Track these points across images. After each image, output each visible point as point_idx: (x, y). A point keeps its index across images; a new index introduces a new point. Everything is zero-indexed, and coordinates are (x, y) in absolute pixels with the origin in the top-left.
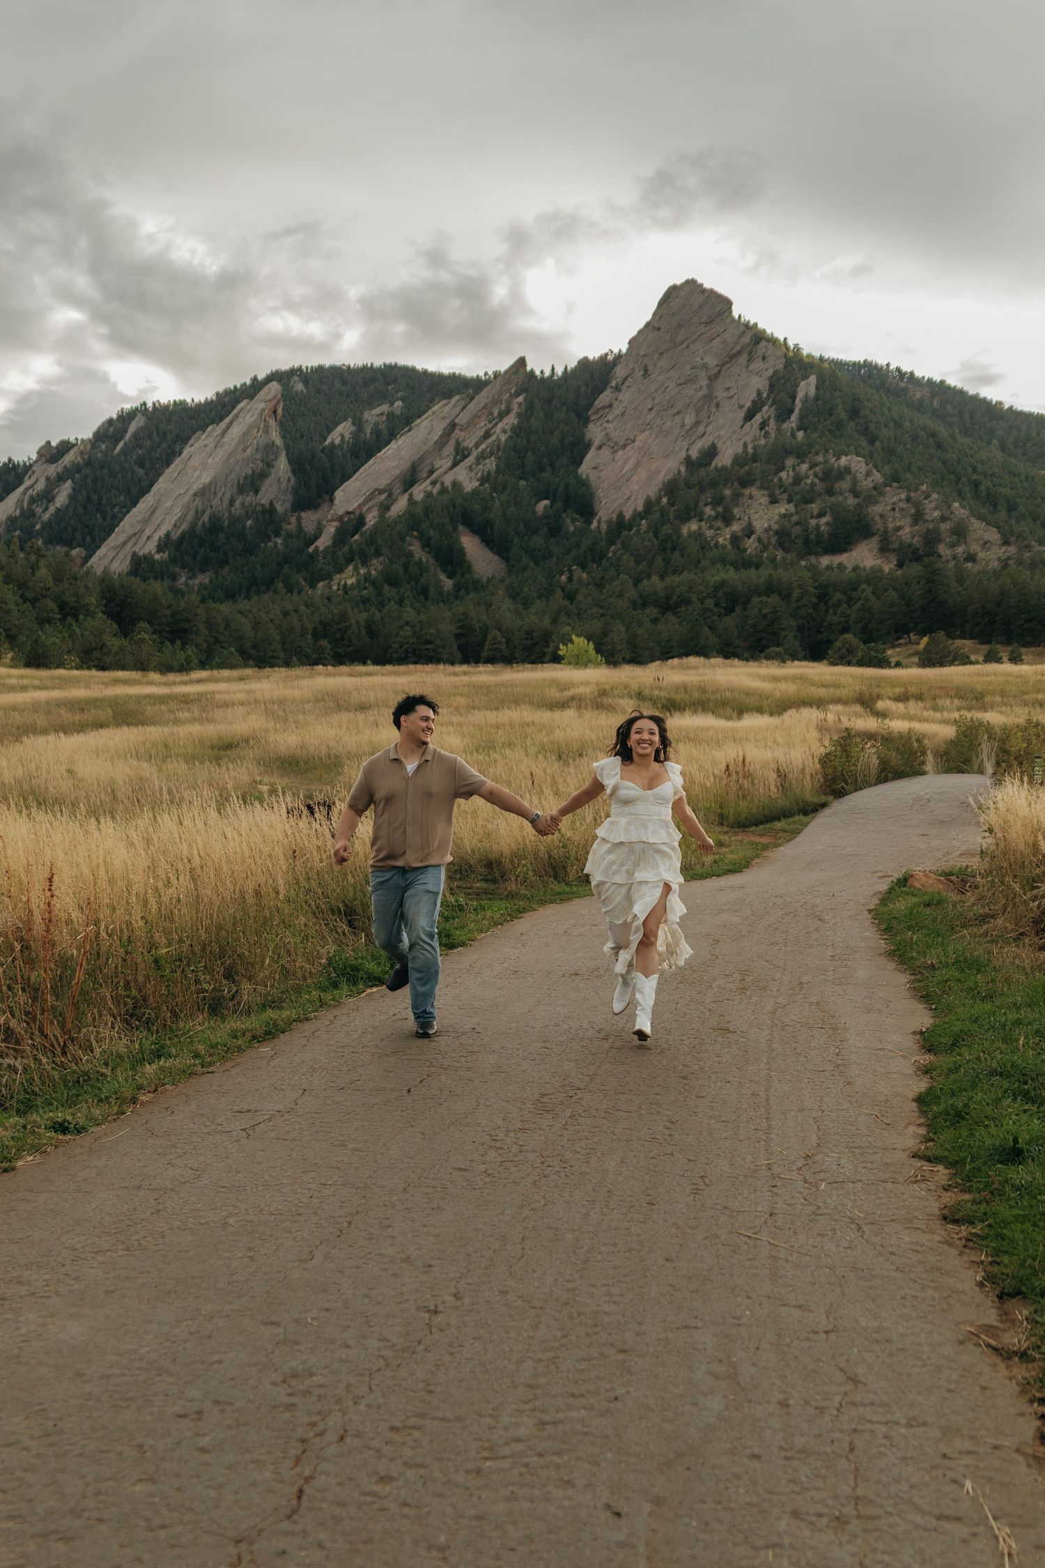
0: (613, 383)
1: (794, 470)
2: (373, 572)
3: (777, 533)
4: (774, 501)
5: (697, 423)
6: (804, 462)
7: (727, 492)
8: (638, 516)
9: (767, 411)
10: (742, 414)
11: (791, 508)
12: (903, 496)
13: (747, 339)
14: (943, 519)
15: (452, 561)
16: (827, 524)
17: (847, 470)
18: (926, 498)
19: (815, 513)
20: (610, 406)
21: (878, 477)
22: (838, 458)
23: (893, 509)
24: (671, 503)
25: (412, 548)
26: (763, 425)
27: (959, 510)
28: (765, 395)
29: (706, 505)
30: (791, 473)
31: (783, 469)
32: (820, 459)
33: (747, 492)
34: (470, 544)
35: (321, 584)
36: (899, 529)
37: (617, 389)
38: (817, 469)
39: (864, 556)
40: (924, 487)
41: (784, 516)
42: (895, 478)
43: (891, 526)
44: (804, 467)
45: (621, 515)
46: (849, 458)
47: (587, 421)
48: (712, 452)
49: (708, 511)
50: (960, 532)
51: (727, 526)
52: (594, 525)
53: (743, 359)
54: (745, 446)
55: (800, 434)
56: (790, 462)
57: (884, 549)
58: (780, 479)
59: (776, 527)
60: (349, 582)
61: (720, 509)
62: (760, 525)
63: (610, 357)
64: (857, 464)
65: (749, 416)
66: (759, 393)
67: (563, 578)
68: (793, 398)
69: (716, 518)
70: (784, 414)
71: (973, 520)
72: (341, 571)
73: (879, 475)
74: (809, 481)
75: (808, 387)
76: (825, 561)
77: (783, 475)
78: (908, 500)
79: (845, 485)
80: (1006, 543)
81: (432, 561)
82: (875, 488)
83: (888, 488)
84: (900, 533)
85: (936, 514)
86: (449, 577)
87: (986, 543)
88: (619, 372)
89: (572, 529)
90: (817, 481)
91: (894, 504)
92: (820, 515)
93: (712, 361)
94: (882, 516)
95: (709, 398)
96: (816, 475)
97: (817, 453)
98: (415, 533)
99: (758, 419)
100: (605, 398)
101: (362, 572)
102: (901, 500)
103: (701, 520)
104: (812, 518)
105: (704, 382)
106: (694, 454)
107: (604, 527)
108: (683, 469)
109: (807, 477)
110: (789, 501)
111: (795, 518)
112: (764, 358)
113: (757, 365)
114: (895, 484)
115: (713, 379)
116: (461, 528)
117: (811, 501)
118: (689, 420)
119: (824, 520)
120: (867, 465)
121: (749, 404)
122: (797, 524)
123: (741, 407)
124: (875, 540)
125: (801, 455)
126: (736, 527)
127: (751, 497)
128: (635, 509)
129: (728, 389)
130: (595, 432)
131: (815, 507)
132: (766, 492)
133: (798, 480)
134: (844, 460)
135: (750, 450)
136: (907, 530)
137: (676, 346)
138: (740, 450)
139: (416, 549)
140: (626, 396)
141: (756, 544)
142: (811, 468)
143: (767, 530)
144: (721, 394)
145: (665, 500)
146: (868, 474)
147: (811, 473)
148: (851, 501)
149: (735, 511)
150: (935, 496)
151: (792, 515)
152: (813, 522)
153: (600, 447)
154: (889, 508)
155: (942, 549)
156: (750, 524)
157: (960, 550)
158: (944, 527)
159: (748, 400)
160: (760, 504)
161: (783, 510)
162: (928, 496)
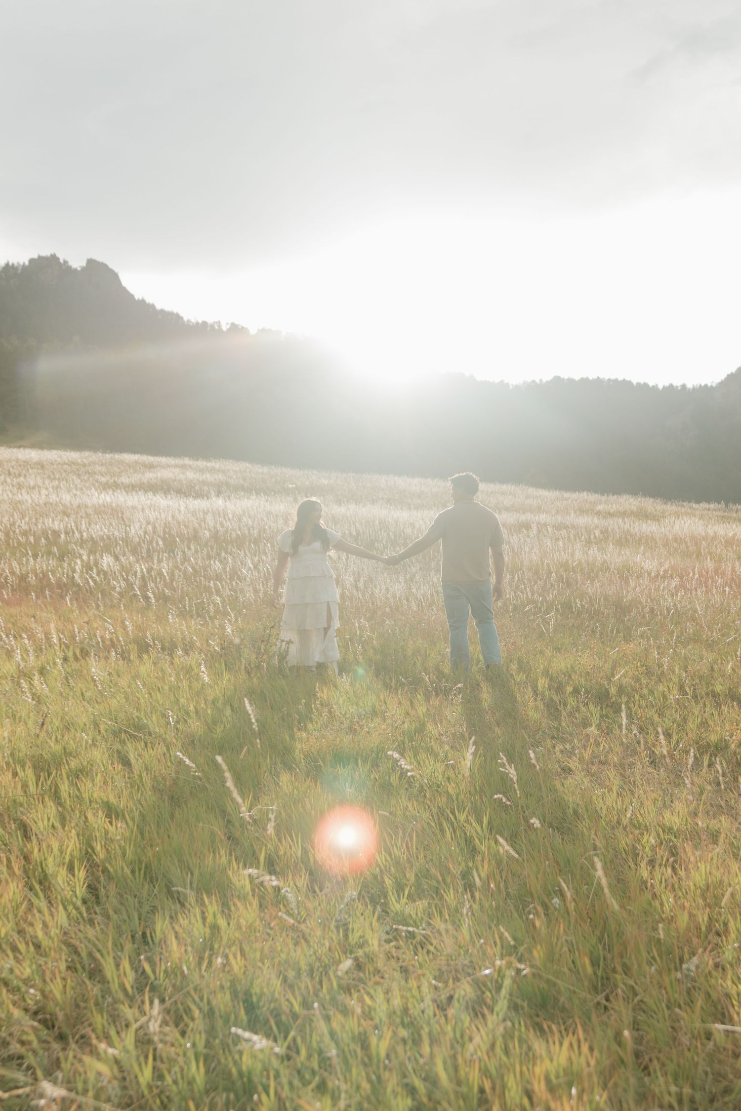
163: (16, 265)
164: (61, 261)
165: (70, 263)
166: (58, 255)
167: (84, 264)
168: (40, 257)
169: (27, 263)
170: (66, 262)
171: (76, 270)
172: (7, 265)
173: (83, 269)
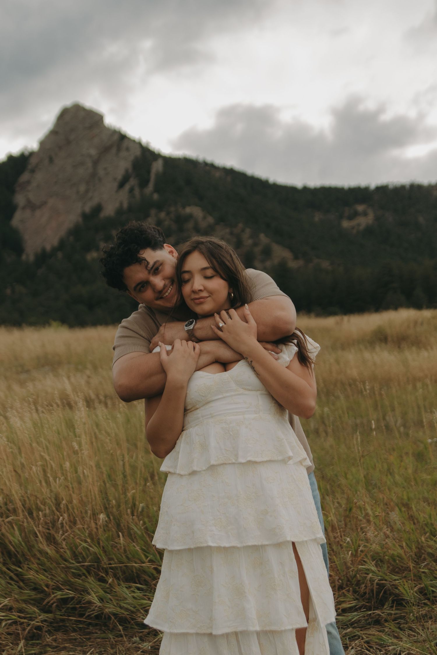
0: (30, 167)
1: (156, 216)
5: (87, 191)
6: (162, 211)
8: (55, 250)
9: (133, 182)
10: (116, 185)
12: (228, 231)
13: (116, 137)
14: (255, 244)
17: (190, 217)
20: (28, 182)
21: (210, 220)
22: (184, 208)
24: (76, 241)
26: (131, 190)
27: (263, 238)
28: (130, 171)
30: (155, 219)
32: (172, 209)
37: (33, 171)
38: (171, 215)
40: (241, 225)
42: (221, 220)
44: (163, 215)
45: (44, 250)
46: (191, 208)
47: (13, 192)
48: (98, 209)
50: (267, 252)
52: (24, 257)
53: (114, 150)
54: (121, 204)
55: (156, 196)
56: (153, 212)
63: (27, 153)
64: (196, 211)
65: (121, 185)
66: (127, 171)
67: (8, 291)
68: (149, 172)
70: (144, 183)
71: (274, 245)
73: (211, 218)
74: (167, 223)
75: (158, 166)
78: (231, 233)
79: (190, 225)
80: (297, 258)
82: (210, 226)
83: (218, 226)
85: (250, 242)
87: (283, 259)
88: (33, 161)
89: (9, 260)
90: (172, 223)
91: (223, 236)
93: (93, 152)
95: (94, 175)
96: (171, 219)
97: (170, 206)
99: (127, 187)
100: (25, 177)
105: (90, 164)
106: (87, 209)
107: (32, 258)
108: (80, 220)
109: (166, 221)
112: (128, 149)
113: (124, 154)
114: (222, 224)
115: (96, 163)
118: (82, 188)
120: (203, 212)
121: (120, 177)
123: (115, 179)
125: (160, 207)
129: (105, 169)
130: (20, 199)
134: (187, 210)
135: (125, 205)
137: (68, 142)
138: (117, 205)
140: (39, 176)
142: (167, 215)
144: (101, 172)
145: (71, 238)
146: (204, 218)
147: (167, 218)
150: (247, 230)
153: (24, 208)
158: (257, 250)
159: (120, 174)
162: (243, 231)
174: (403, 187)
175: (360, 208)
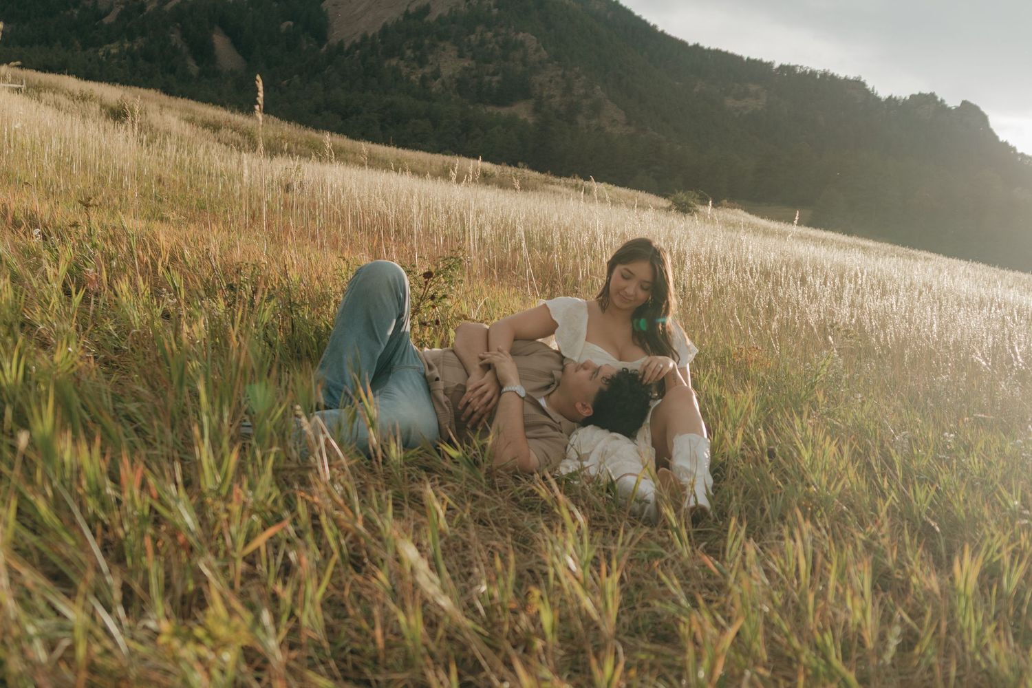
1: (481, 35)
2: (136, 48)
3: (457, 81)
4: (461, 56)
6: (490, 31)
7: (427, 42)
8: (356, 46)
11: (473, 64)
12: (560, 73)
14: (586, 96)
15: (203, 52)
16: (498, 82)
17: (522, 44)
18: (577, 78)
19: (491, 71)
21: (544, 54)
22: (517, 33)
23: (550, 81)
24: (383, 43)
25: (172, 35)
27: (599, 92)
29: (409, 48)
30: (479, 37)
31: (472, 32)
32: (503, 31)
33: (442, 45)
34: (220, 42)
35: (91, 50)
36: (551, 97)
38: (499, 38)
39: (522, 111)
40: (577, 69)
41: (465, 69)
42: (556, 57)
43: (545, 94)
44: (490, 34)
45: (342, 44)
46: (525, 35)
49: (409, 53)
50: (596, 109)
51: (421, 67)
54: (451, 9)
55: (495, 11)
56: (479, 29)
57: (536, 110)
58: (469, 40)
59: (457, 76)
60: (114, 51)
61: (418, 53)
62: (446, 72)
64: (530, 40)
69: (414, 59)
71: (608, 101)
72: (111, 42)
73: (545, 53)
74: (491, 46)
76: (490, 109)
77: (473, 37)
78: (563, 76)
79: (517, 55)
80: (629, 124)
81: (185, 49)
82: (540, 62)
83: (550, 64)
84: (552, 100)
85: (582, 91)
86: (197, 65)
87: (614, 121)
89: (305, 48)
90: (497, 48)
91: (552, 77)
92: (494, 74)
94: (541, 85)
96: (497, 43)
97: (502, 27)
98: (178, 24)
101: (127, 45)
102: (558, 75)
103: (402, 59)
104: (487, 74)
106: (412, 9)
107: (330, 50)
108: (401, 19)
109: (490, 43)
110: (473, 58)
111: (474, 73)
114: (556, 63)
116: (217, 28)
117: (490, 63)
119: (496, 78)
120: (538, 42)
122: (474, 77)
124: (532, 102)
125: (489, 25)
126: (428, 70)
127: (444, 49)
128: (354, 41)
131: (491, 67)
132: (456, 48)
133: (482, 43)
134: (521, 36)
136: (558, 99)
139: (175, 38)
141: (440, 86)
142: (495, 36)
143: (450, 77)
145: (378, 40)
146: (537, 50)
147: (494, 40)
148: (520, 68)
149: (430, 57)
150: (584, 77)
151: (472, 69)
152: (487, 78)
154: (548, 79)
155: (581, 120)
156: (438, 69)
157: (594, 122)
158: (585, 102)
160: (450, 56)
161: (466, 64)
162: (578, 77)
163: (898, 98)
164: (939, 99)
165: (946, 103)
166: (937, 94)
167: (959, 104)
168: (920, 94)
169: (908, 98)
170: (942, 101)
171: (950, 108)
172: (890, 97)
173: (957, 109)
174: (813, 73)
175: (753, 88)
